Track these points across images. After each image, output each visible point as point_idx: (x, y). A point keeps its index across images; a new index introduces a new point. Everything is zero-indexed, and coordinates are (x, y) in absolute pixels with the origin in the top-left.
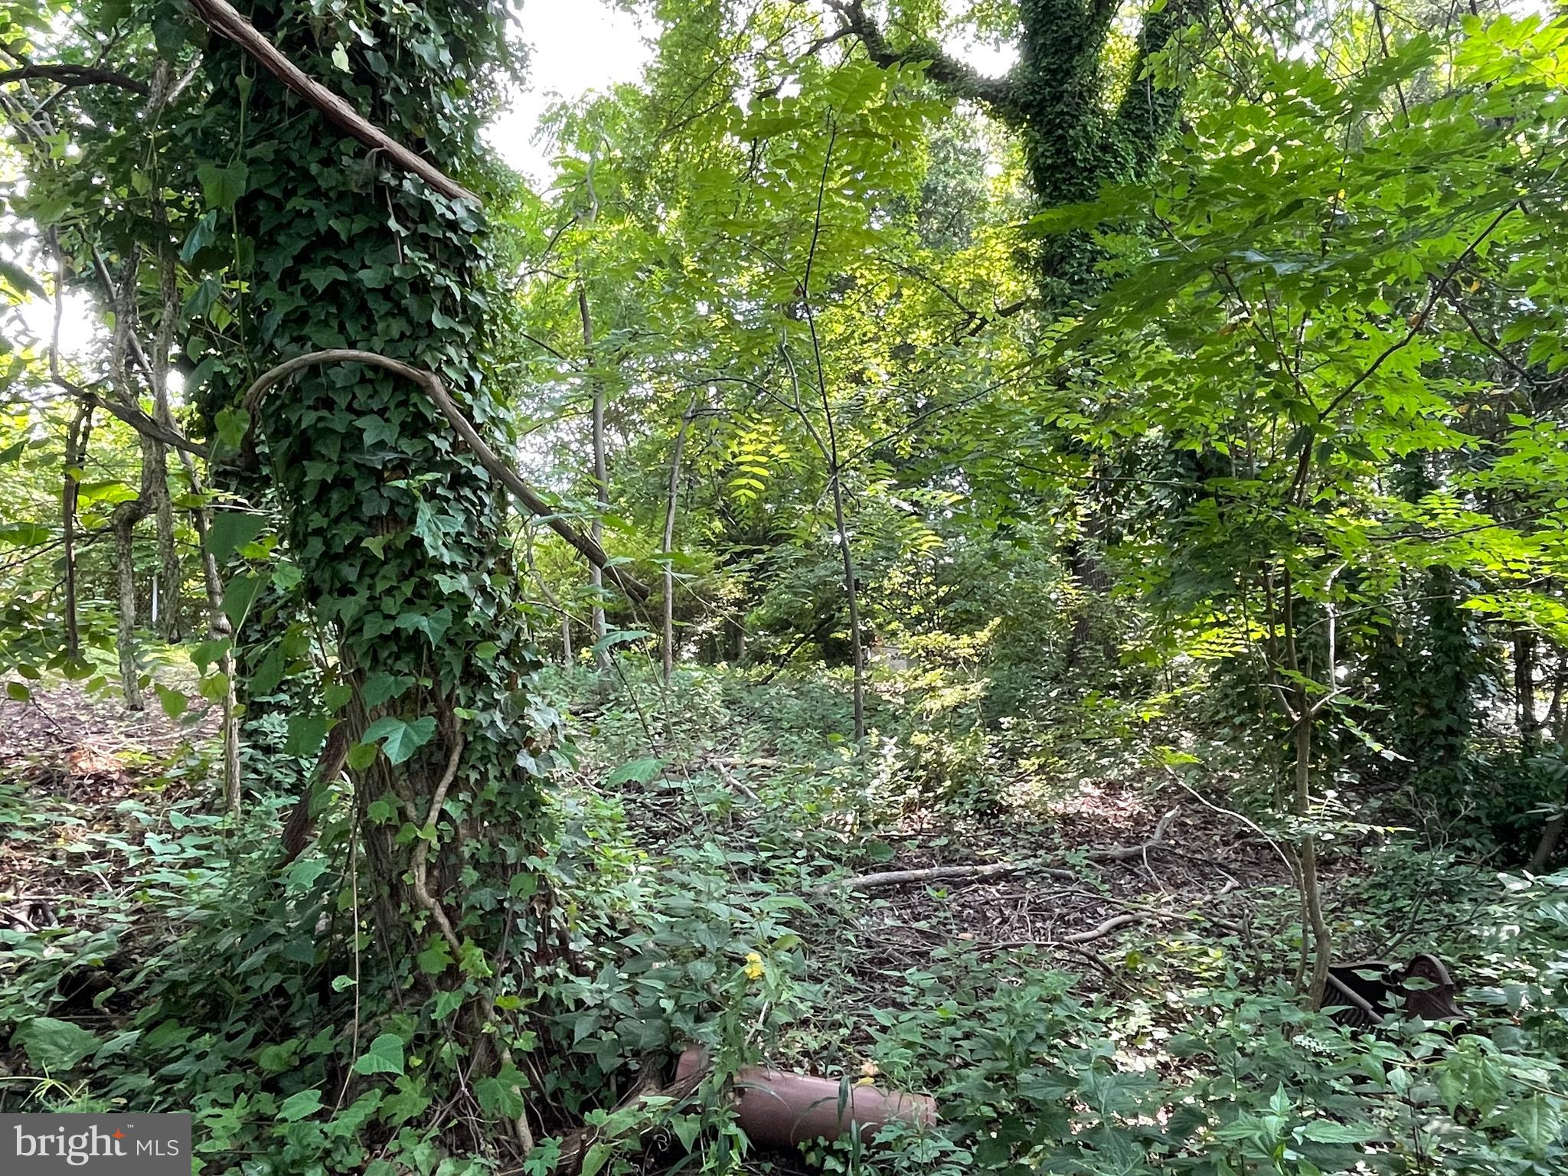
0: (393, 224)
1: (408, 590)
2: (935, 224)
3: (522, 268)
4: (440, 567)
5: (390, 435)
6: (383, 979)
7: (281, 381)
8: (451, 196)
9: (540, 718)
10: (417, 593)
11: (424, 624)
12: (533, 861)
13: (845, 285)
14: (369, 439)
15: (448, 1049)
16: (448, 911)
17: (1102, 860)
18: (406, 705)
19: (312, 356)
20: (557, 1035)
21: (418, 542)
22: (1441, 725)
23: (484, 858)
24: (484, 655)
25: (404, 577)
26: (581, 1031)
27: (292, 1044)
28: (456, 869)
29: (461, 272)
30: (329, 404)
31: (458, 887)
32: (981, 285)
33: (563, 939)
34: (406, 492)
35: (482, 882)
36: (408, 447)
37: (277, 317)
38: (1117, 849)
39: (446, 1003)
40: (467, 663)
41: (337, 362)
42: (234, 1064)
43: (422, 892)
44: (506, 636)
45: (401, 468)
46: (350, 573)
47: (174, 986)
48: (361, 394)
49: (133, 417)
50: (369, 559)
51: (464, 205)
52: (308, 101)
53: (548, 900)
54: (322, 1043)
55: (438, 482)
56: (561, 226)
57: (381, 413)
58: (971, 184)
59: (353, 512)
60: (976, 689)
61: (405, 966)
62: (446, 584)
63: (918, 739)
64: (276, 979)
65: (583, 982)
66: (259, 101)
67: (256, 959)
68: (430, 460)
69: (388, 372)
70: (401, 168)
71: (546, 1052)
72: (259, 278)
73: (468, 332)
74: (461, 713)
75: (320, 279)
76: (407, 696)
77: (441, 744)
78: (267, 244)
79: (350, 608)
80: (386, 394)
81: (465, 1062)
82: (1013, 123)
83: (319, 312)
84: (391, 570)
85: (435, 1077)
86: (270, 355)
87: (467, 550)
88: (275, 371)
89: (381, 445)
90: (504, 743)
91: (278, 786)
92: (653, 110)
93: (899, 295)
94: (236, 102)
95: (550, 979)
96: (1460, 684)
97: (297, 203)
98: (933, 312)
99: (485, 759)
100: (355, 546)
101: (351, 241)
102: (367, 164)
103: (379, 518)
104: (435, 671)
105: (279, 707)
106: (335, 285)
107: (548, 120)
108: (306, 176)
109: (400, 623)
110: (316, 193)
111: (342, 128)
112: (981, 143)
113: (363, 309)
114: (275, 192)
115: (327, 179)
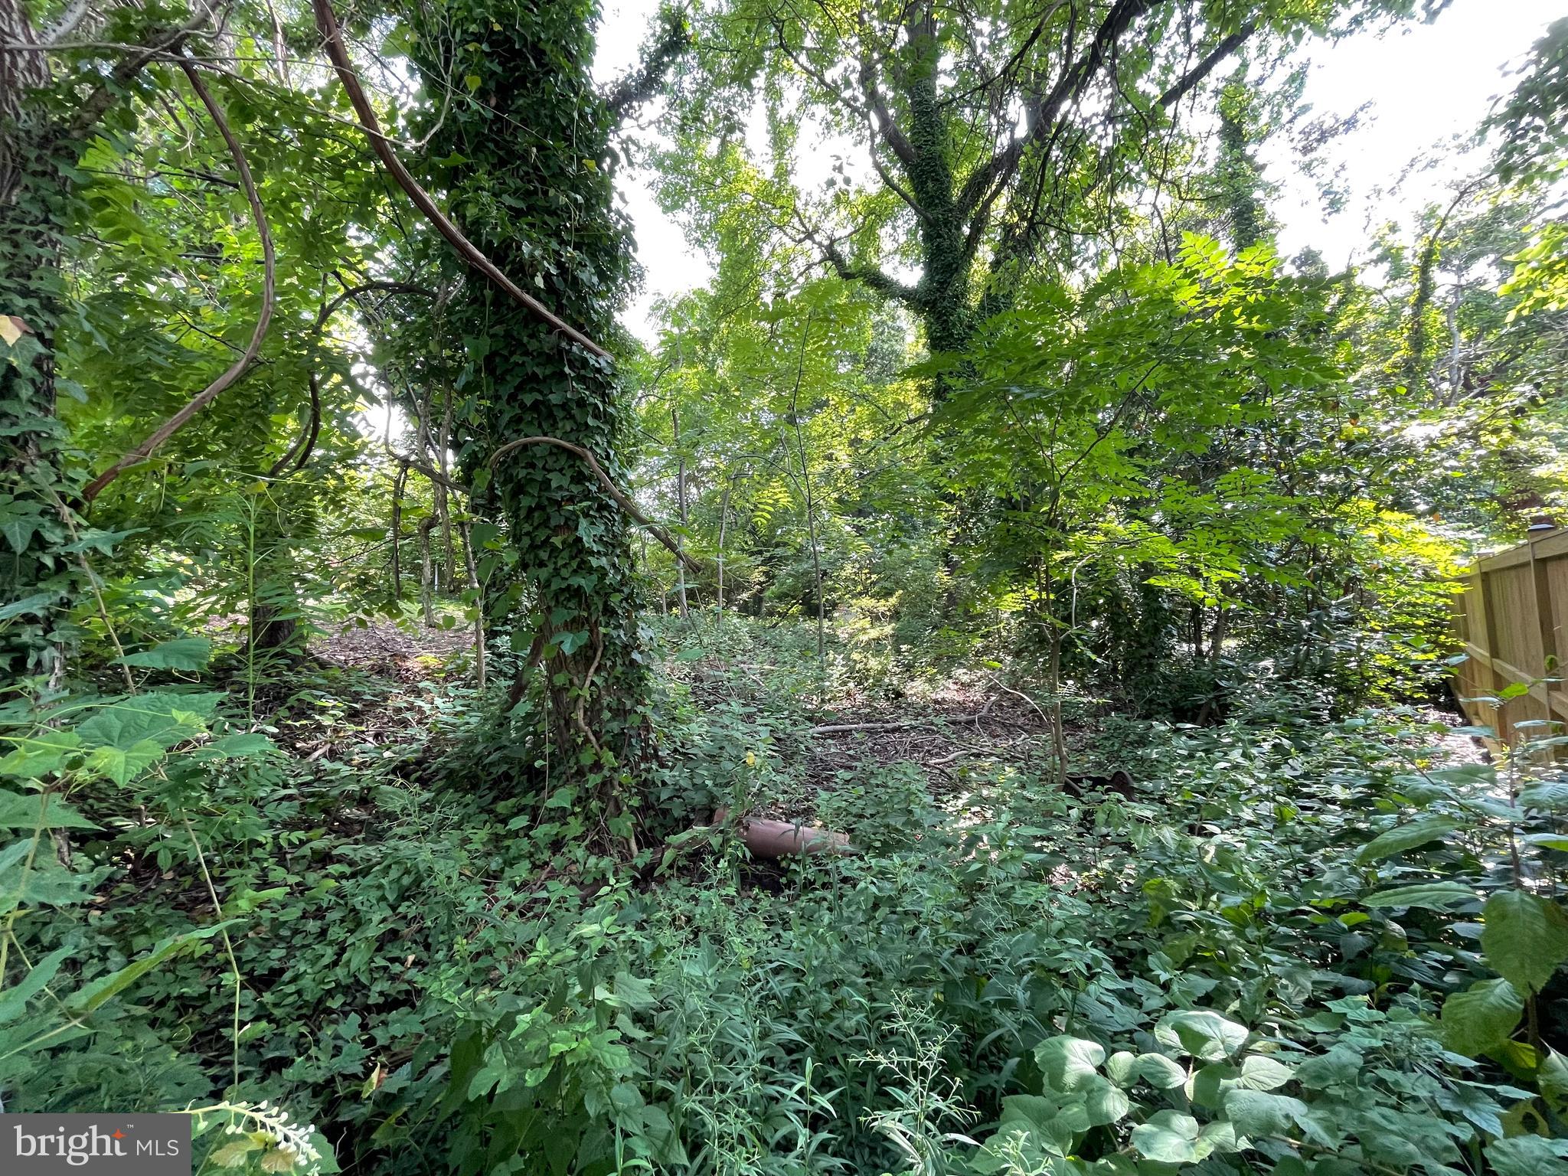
0: (567, 370)
1: (574, 564)
2: (876, 369)
3: (640, 393)
4: (592, 553)
5: (565, 482)
6: (562, 768)
7: (508, 452)
8: (598, 355)
9: (643, 634)
10: (579, 567)
11: (583, 582)
12: (640, 709)
13: (823, 405)
14: (554, 485)
15: (594, 804)
16: (595, 733)
17: (954, 723)
18: (574, 625)
19: (523, 440)
20: (652, 799)
21: (579, 540)
22: (1145, 652)
23: (614, 706)
24: (615, 600)
25: (572, 558)
26: (664, 796)
27: (513, 800)
28: (600, 711)
29: (603, 395)
30: (533, 466)
31: (600, 722)
32: (901, 405)
33: (656, 750)
34: (573, 512)
35: (613, 719)
36: (575, 489)
37: (506, 418)
38: (963, 717)
39: (593, 780)
40: (606, 604)
41: (537, 444)
42: (482, 810)
43: (582, 723)
44: (626, 590)
45: (571, 500)
46: (544, 555)
47: (452, 772)
48: (550, 461)
49: (430, 473)
50: (554, 548)
51: (605, 360)
52: (522, 303)
53: (648, 729)
54: (529, 800)
55: (590, 508)
56: (662, 371)
57: (561, 470)
58: (897, 347)
59: (545, 523)
60: (888, 629)
61: (572, 762)
62: (594, 562)
63: (855, 656)
64: (505, 767)
65: (666, 771)
66: (497, 303)
67: (494, 757)
68: (587, 495)
69: (564, 449)
70: (571, 339)
71: (645, 809)
72: (496, 398)
73: (606, 428)
74: (602, 630)
75: (528, 399)
76: (574, 620)
77: (591, 646)
78: (500, 380)
79: (544, 573)
80: (563, 461)
81: (603, 811)
82: (918, 312)
83: (528, 417)
84: (565, 554)
85: (587, 818)
86: (502, 440)
87: (606, 544)
88: (503, 448)
89: (560, 488)
90: (625, 646)
91: (505, 675)
92: (715, 303)
93: (853, 411)
94: (483, 304)
95: (648, 770)
96: (1156, 630)
97: (516, 358)
98: (873, 420)
99: (615, 655)
100: (546, 542)
101: (545, 378)
102: (554, 337)
103: (558, 527)
104: (589, 608)
105: (507, 633)
106: (536, 403)
107: (655, 308)
108: (520, 344)
109: (571, 581)
110: (526, 353)
111: (540, 318)
112: (904, 324)
113: (551, 415)
114: (505, 353)
115: (533, 345)
